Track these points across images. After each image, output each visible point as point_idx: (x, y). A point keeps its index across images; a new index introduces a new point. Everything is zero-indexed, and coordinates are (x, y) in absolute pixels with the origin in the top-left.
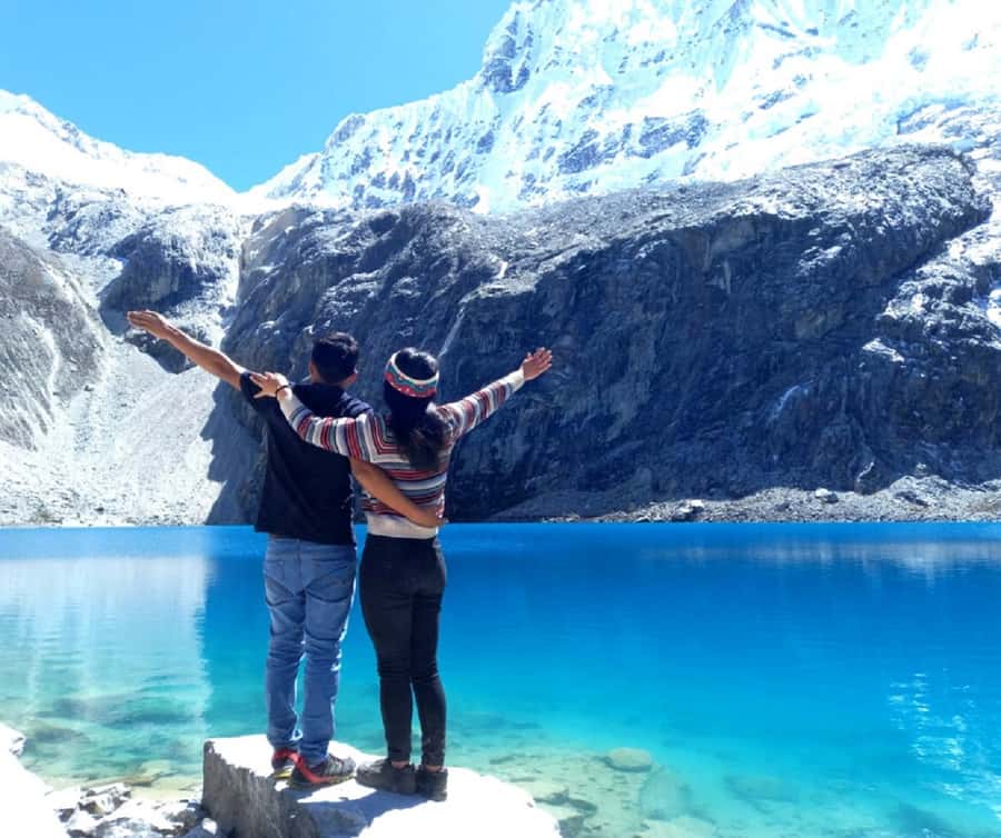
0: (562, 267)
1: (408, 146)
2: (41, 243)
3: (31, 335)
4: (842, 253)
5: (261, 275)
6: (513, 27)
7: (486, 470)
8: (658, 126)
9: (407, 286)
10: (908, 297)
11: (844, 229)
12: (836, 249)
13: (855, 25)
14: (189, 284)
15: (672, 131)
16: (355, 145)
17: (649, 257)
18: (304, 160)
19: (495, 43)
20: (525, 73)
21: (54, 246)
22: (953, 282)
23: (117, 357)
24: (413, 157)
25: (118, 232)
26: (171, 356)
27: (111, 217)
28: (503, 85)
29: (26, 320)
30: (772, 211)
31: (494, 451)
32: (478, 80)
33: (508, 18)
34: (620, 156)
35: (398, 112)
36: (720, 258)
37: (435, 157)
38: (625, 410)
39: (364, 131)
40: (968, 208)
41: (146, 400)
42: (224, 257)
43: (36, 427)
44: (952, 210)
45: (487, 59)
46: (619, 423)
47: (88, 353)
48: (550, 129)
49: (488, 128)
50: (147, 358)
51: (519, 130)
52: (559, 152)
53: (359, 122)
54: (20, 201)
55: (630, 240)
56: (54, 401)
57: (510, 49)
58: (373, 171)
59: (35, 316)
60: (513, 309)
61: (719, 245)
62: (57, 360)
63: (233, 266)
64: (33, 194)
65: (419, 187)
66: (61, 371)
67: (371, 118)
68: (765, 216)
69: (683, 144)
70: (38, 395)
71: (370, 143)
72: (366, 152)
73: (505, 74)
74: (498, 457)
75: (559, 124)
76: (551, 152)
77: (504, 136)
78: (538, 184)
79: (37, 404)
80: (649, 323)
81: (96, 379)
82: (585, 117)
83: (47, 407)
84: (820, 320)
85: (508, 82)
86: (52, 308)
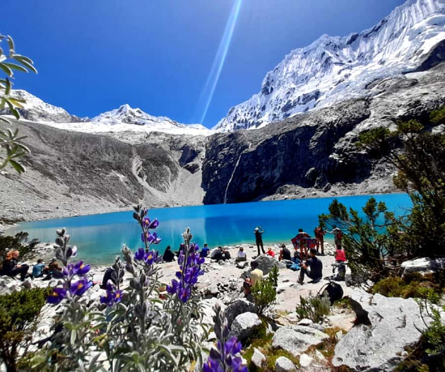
0: (261, 144)
1: (245, 112)
2: (168, 149)
3: (165, 169)
4: (323, 133)
5: (209, 150)
6: (268, 79)
7: (247, 191)
8: (307, 96)
9: (232, 151)
10: (341, 142)
11: (325, 127)
12: (322, 132)
13: (362, 57)
14: (195, 154)
15: (311, 96)
16: (233, 114)
17: (281, 139)
18: (223, 119)
19: (264, 83)
20: (272, 89)
21: (171, 149)
22: (353, 137)
23: (182, 172)
24: (247, 114)
25: (182, 144)
26: (192, 170)
27: (181, 141)
28: (267, 93)
29: (164, 166)
30: (308, 124)
31: (249, 187)
32: (260, 93)
33: (267, 76)
34: (297, 105)
35: (242, 104)
36: (297, 137)
37: (252, 113)
38: (277, 175)
39: (235, 110)
40: (364, 115)
41: (187, 180)
42: (202, 147)
43: (167, 188)
44: (359, 116)
45: (262, 87)
46: (276, 178)
47: (176, 172)
48: (279, 102)
49: (264, 104)
50: (188, 171)
51: (272, 103)
52: (281, 107)
53: (234, 108)
54: (164, 140)
55: (277, 135)
56: (170, 182)
57: (268, 84)
58: (238, 119)
59: (166, 165)
60: (251, 155)
61: (297, 134)
62: (170, 174)
63: (204, 149)
64: (167, 138)
65: (248, 121)
66: (171, 176)
67: (236, 107)
68: (306, 126)
69: (314, 99)
70: (167, 182)
71: (237, 113)
72: (236, 115)
73: (267, 90)
74: (250, 188)
75: (281, 100)
76: (280, 107)
77: (268, 105)
78: (277, 116)
79: (167, 183)
80: (281, 154)
81: (178, 177)
82: (288, 97)
83: (168, 183)
84: (318, 150)
85: (268, 92)
86: (169, 163)
